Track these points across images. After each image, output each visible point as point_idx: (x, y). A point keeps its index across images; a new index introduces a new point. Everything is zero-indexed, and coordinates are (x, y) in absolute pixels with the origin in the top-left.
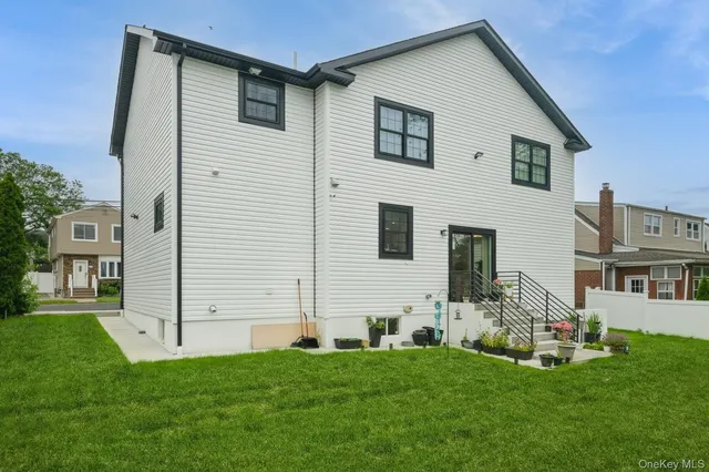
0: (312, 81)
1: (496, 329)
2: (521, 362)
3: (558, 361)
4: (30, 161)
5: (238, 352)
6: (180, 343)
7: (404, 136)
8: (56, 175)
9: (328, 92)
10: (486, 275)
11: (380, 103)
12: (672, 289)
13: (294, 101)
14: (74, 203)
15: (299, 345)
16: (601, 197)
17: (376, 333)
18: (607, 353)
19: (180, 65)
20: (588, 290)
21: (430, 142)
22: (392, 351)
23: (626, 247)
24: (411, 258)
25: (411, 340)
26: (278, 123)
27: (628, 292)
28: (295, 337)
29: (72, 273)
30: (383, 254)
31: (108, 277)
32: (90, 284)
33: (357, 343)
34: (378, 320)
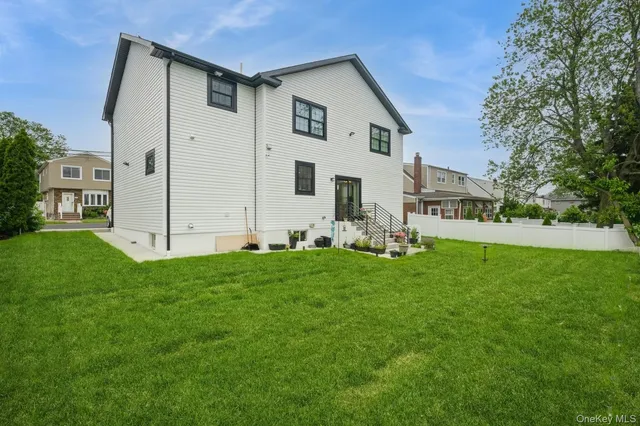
0: (255, 83)
1: (364, 237)
2: (380, 256)
3: (399, 254)
4: (23, 119)
5: (192, 255)
6: (168, 249)
7: (310, 120)
8: (44, 130)
9: (264, 90)
10: (355, 204)
11: (296, 99)
12: (453, 214)
13: (243, 95)
14: (60, 151)
15: (247, 248)
16: (415, 161)
17: (294, 240)
18: (423, 249)
19: (169, 66)
20: (409, 213)
21: (324, 124)
22: (304, 251)
23: (428, 189)
24: (314, 194)
25: (313, 244)
26: (233, 108)
27: (430, 215)
28: (244, 243)
29: (61, 202)
30: (298, 192)
31: (90, 205)
32: (76, 210)
33: (282, 247)
34: (295, 232)
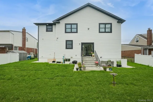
6: (38, 61)
7: (71, 28)
11: (66, 24)
16: (147, 32)
19: (39, 26)
20: (136, 54)
21: (77, 28)
25: (72, 63)
26: (52, 31)
30: (67, 48)
33: (60, 62)
